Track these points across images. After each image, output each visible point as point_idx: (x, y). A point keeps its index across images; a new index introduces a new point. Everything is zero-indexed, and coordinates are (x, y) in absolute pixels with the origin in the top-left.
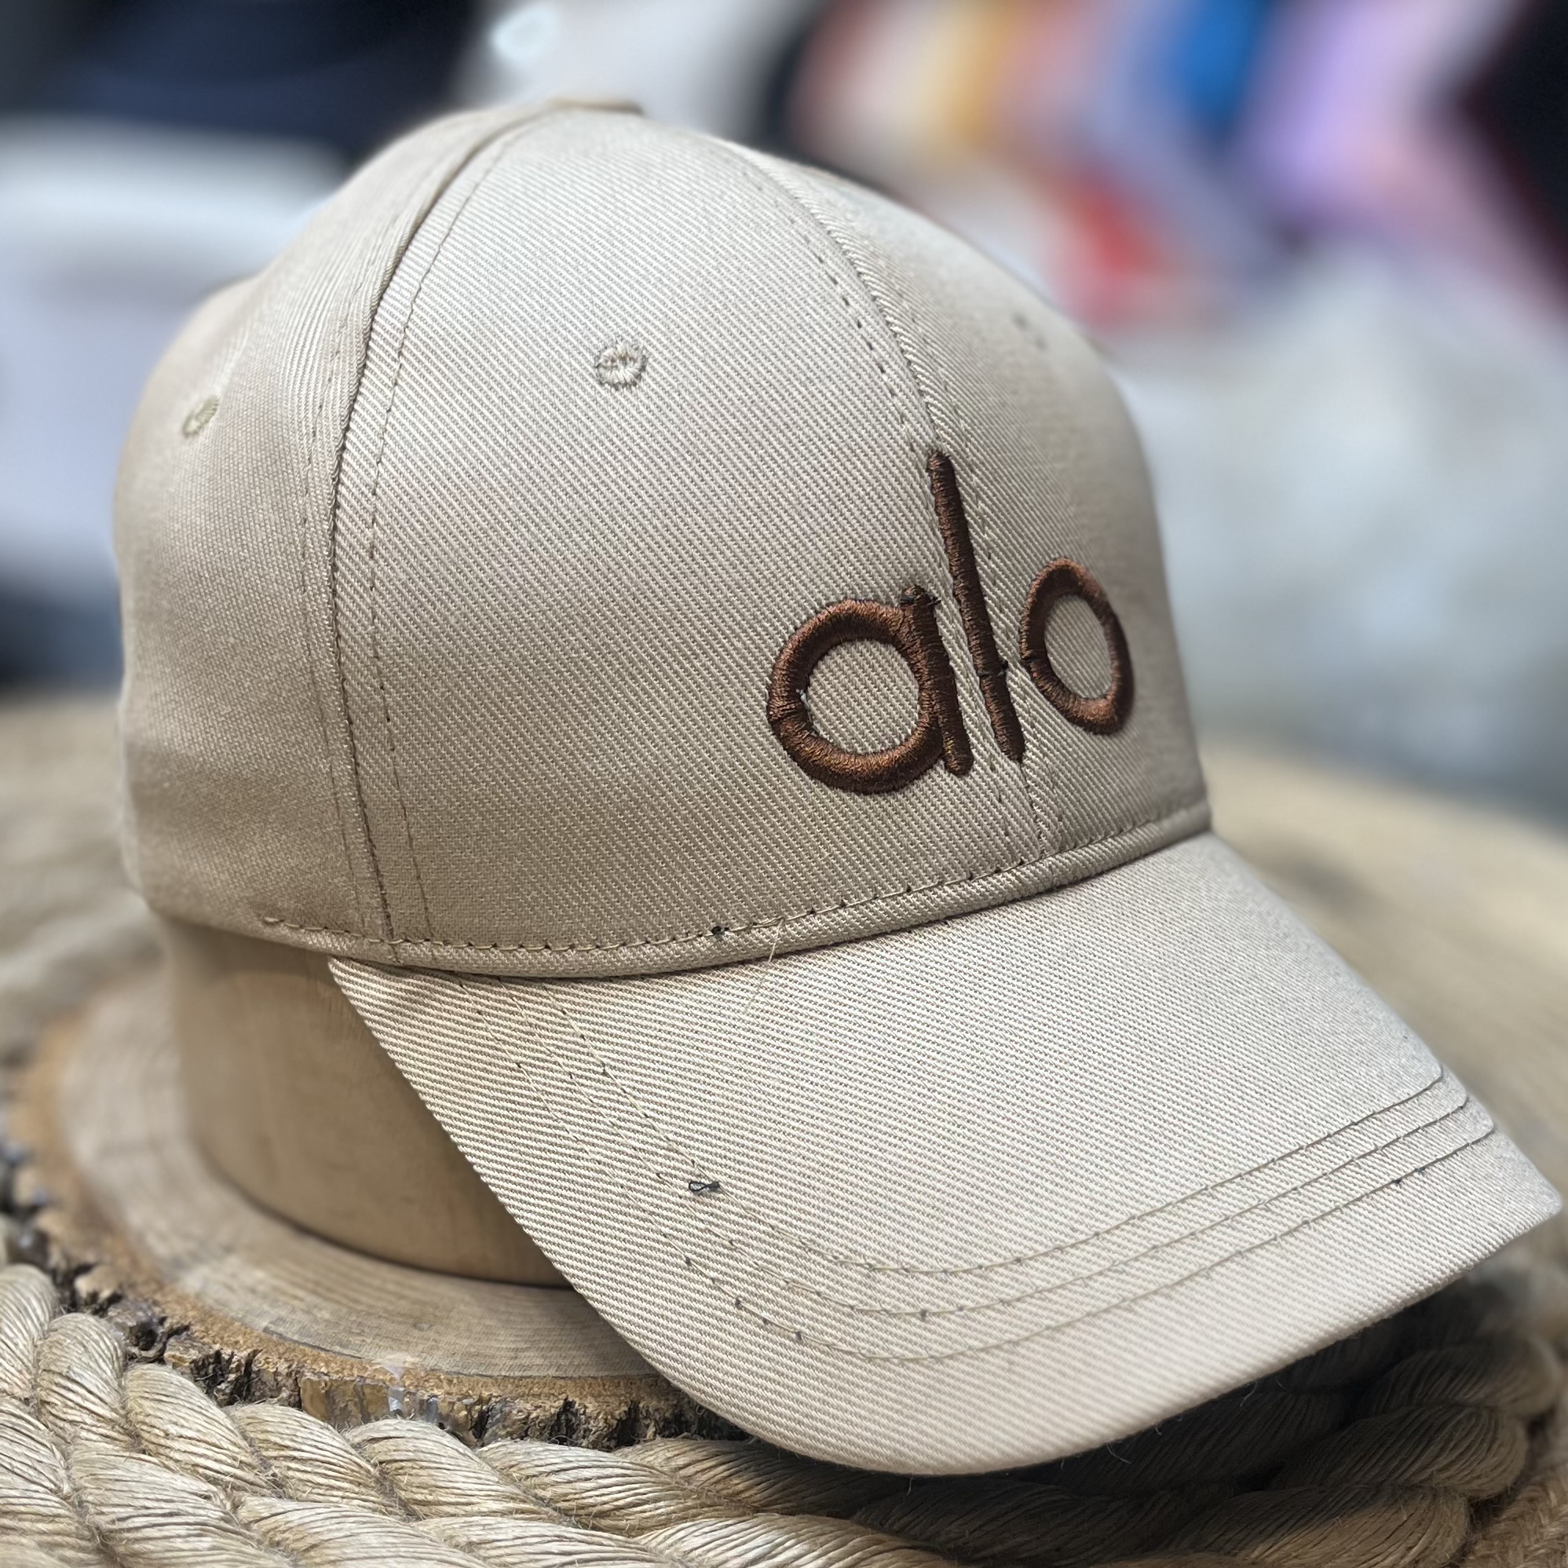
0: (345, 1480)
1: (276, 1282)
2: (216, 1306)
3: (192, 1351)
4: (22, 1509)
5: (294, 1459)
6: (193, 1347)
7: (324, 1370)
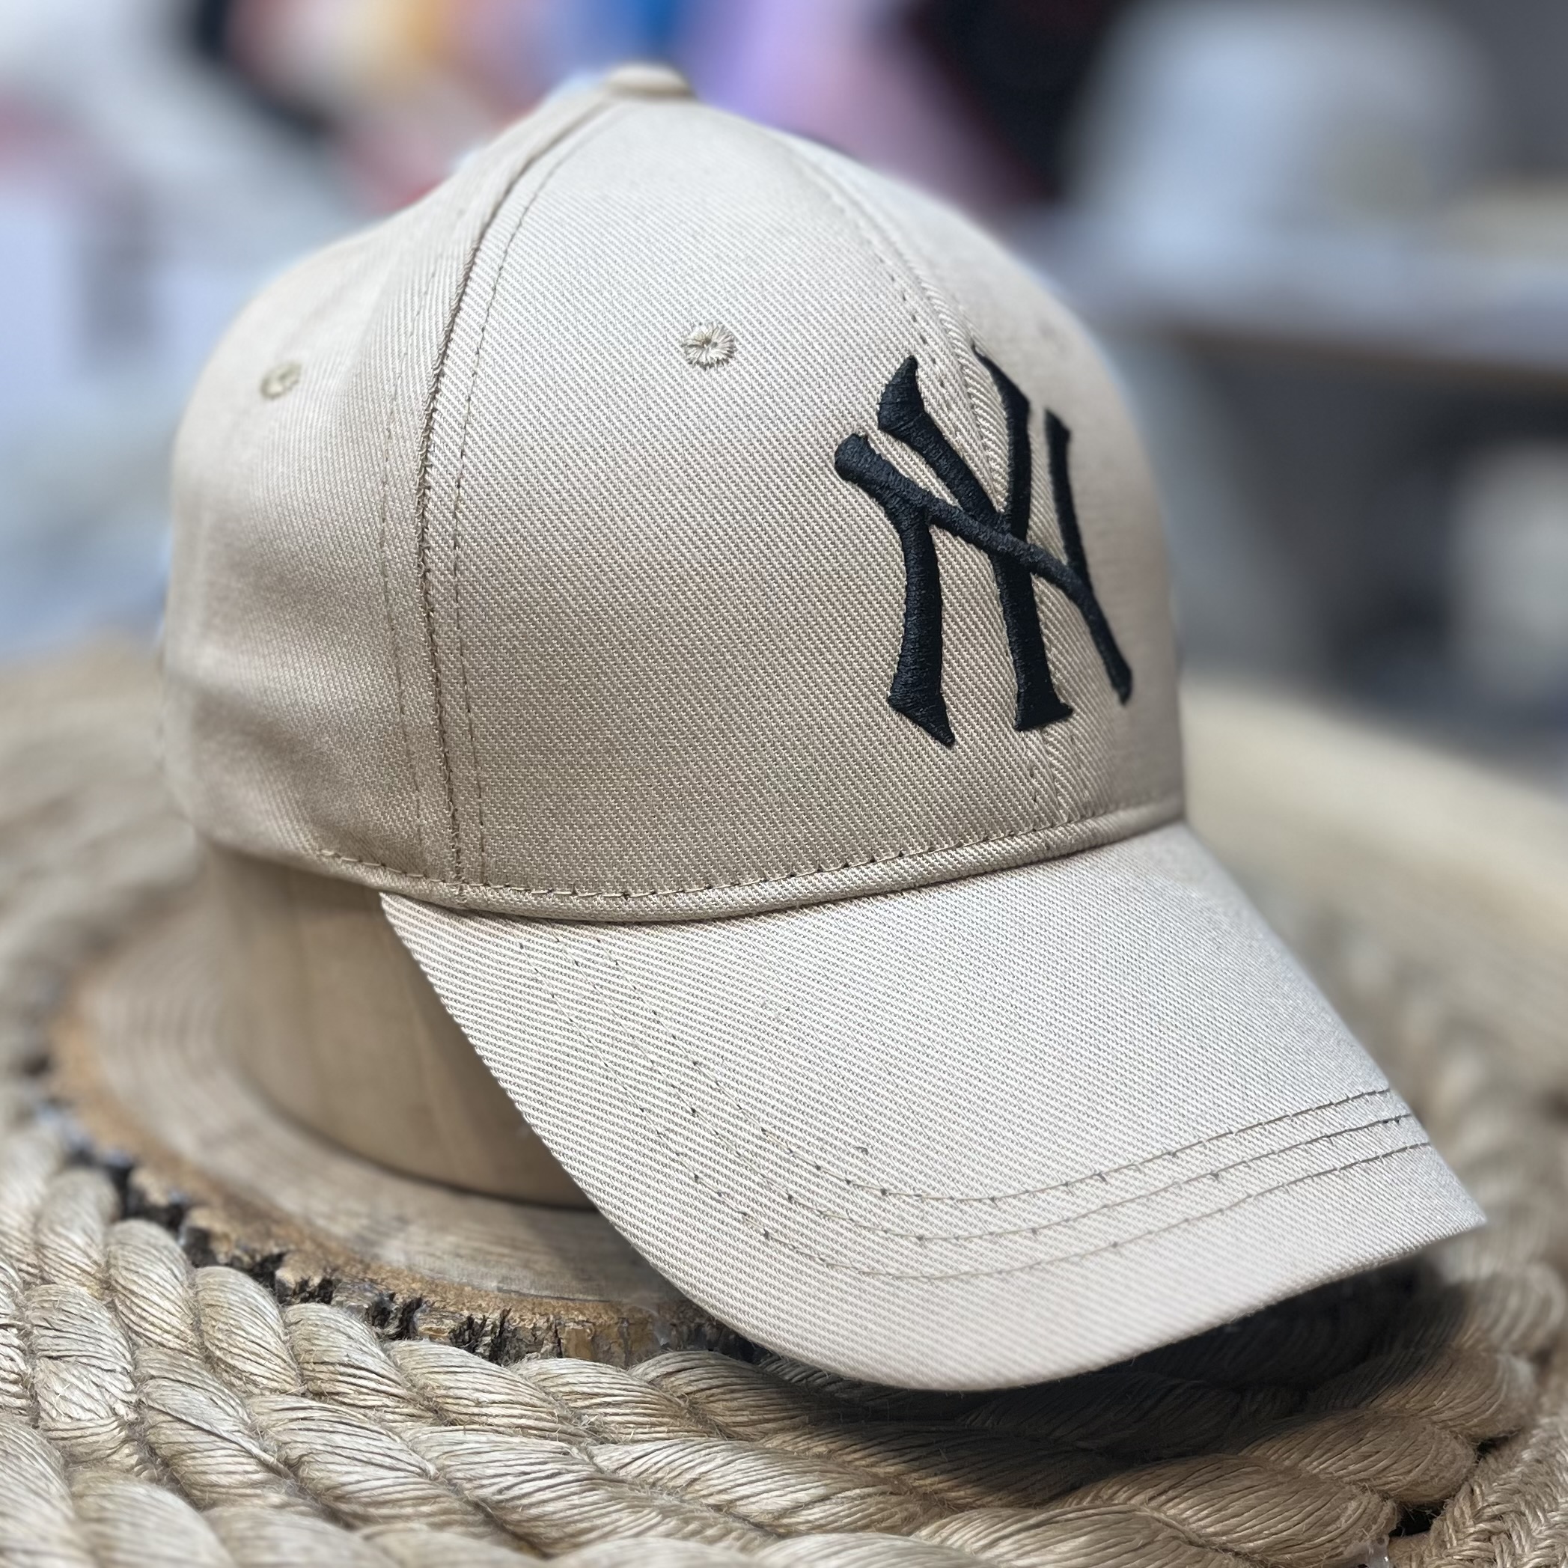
0: (663, 1416)
1: (476, 1244)
2: (436, 1276)
3: (447, 1322)
4: (400, 1496)
5: (608, 1404)
6: (446, 1317)
7: (581, 1318)
